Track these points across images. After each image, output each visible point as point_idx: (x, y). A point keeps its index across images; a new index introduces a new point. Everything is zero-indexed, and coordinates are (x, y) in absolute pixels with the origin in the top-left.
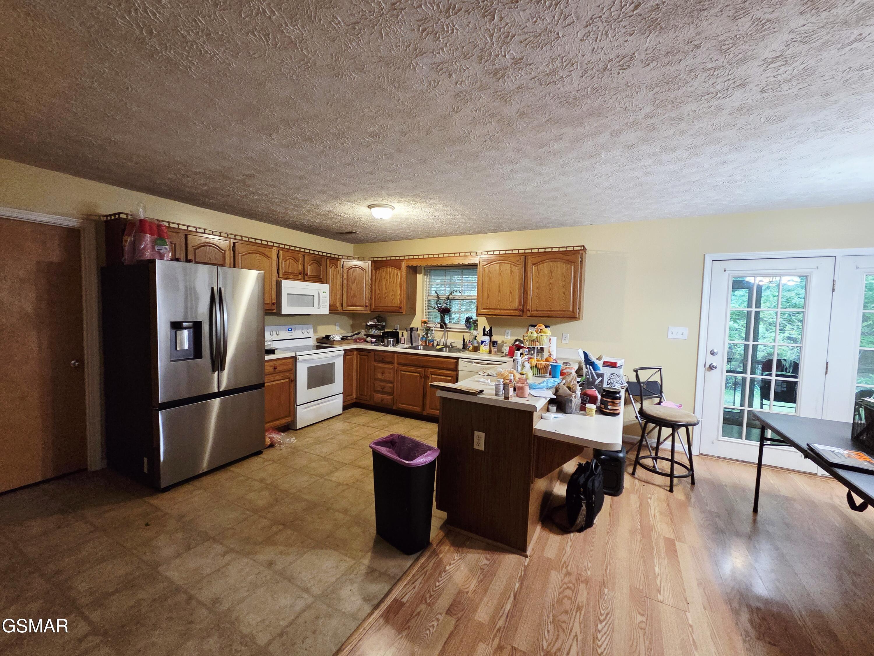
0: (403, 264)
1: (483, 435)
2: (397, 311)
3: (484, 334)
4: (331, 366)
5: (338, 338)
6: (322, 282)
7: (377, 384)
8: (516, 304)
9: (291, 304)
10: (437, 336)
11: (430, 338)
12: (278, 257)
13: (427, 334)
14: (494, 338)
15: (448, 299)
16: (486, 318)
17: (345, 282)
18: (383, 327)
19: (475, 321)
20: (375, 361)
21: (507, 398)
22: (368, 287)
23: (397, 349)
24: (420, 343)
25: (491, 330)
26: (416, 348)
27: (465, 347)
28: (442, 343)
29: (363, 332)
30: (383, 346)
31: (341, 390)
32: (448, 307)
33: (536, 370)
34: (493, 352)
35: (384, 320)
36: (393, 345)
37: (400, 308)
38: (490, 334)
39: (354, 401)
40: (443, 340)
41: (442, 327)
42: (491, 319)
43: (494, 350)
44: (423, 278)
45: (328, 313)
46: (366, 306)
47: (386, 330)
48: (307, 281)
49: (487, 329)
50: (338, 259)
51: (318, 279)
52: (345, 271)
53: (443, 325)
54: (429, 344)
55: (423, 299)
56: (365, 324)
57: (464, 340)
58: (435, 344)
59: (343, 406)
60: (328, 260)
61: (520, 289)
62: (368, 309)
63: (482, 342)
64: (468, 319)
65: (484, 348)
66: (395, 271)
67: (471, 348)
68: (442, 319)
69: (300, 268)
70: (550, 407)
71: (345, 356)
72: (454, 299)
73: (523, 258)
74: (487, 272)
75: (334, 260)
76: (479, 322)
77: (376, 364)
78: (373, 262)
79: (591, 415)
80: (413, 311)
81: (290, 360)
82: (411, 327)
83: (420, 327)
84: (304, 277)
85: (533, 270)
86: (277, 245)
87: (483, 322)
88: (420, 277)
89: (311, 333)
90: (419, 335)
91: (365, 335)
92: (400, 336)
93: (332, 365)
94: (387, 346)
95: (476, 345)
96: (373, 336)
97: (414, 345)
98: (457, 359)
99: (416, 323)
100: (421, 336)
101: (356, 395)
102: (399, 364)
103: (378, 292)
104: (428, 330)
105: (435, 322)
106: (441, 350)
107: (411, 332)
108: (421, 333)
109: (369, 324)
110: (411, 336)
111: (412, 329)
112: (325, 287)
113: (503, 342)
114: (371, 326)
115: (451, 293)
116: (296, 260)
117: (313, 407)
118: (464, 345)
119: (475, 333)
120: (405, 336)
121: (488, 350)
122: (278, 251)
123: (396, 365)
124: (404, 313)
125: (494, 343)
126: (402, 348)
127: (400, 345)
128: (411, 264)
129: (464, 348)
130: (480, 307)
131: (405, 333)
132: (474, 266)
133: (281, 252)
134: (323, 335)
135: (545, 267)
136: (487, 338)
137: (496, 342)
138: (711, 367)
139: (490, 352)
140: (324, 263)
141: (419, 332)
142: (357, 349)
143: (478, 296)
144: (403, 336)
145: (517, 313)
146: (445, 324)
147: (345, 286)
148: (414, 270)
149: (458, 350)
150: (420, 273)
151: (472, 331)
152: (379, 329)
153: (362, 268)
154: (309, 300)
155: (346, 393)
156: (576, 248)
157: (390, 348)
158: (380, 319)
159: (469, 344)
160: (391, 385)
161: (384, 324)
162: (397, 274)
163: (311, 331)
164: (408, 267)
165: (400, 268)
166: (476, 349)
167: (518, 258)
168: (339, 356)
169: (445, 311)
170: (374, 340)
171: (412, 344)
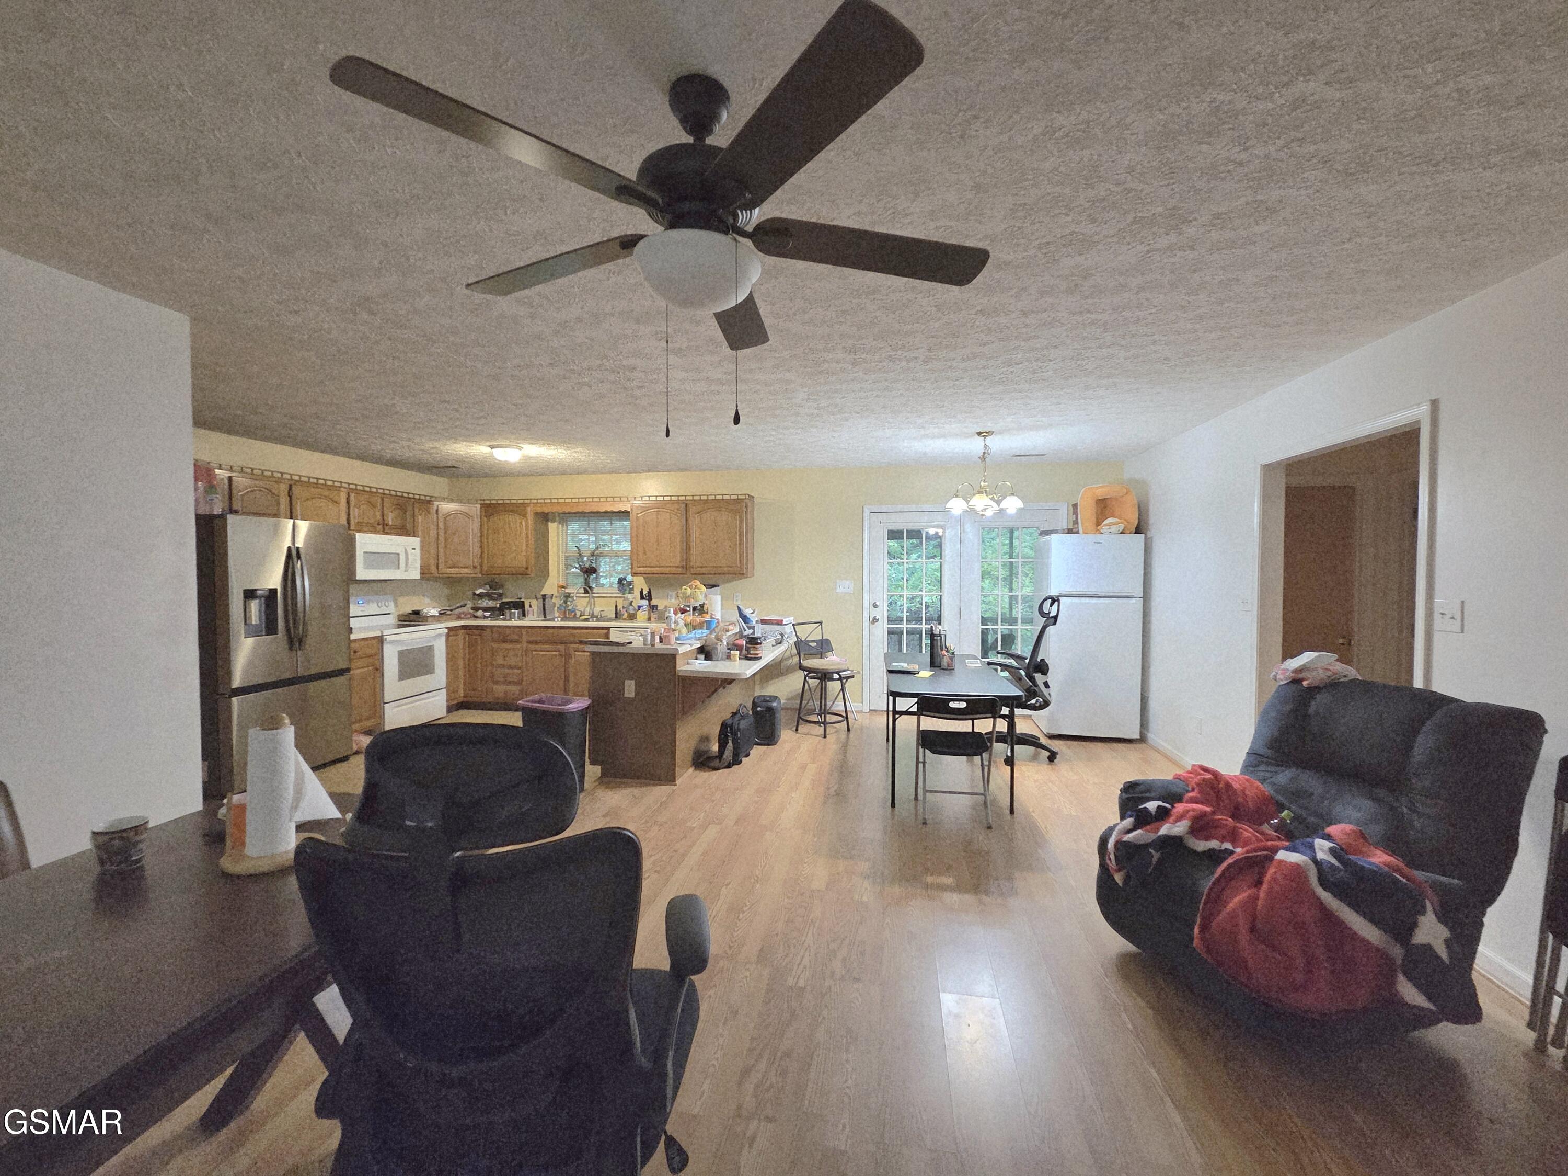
0: (529, 509)
1: (633, 682)
2: (523, 574)
3: (642, 598)
4: (428, 651)
5: (434, 612)
6: (408, 534)
7: (498, 672)
8: (677, 561)
9: (368, 566)
10: (581, 603)
11: (570, 608)
12: (348, 502)
13: (565, 602)
14: (654, 602)
15: (593, 555)
16: (645, 578)
17: (442, 533)
18: (500, 595)
19: (630, 583)
20: (494, 641)
21: (653, 645)
22: (477, 540)
23: (526, 622)
24: (557, 614)
25: (649, 592)
26: (553, 620)
27: (617, 615)
28: (587, 613)
29: (470, 605)
30: (504, 620)
31: (444, 684)
32: (594, 565)
33: (690, 627)
34: (652, 619)
35: (502, 586)
36: (519, 618)
37: (527, 568)
38: (649, 597)
39: (461, 700)
40: (588, 609)
41: (586, 592)
42: (649, 577)
43: (654, 616)
44: (558, 528)
45: (418, 577)
46: (475, 567)
47: (504, 600)
48: (387, 533)
49: (645, 592)
50: (429, 502)
51: (403, 530)
52: (441, 519)
53: (588, 590)
54: (567, 614)
55: (558, 556)
56: (471, 592)
57: (616, 606)
58: (578, 615)
59: (448, 707)
60: (417, 505)
61: (682, 542)
62: (478, 570)
63: (639, 607)
64: (620, 581)
65: (642, 615)
66: (518, 518)
67: (626, 615)
68: (587, 582)
69: (379, 517)
70: (699, 656)
71: (448, 635)
72: (602, 555)
73: (683, 506)
74: (641, 521)
75: (425, 503)
76: (635, 584)
77: (495, 645)
78: (483, 506)
79: (735, 660)
80: (544, 573)
81: (374, 642)
82: (542, 593)
83: (556, 594)
84: (383, 528)
85: (694, 521)
86: (346, 485)
87: (640, 583)
88: (552, 526)
89: (391, 608)
90: (554, 604)
91: (473, 608)
92: (527, 606)
93: (431, 648)
94: (510, 620)
95: (632, 612)
96: (485, 610)
97: (548, 617)
98: (608, 629)
99: (550, 588)
100: (557, 605)
101: (465, 690)
102: (529, 642)
103: (491, 545)
104: (568, 596)
105: (576, 589)
106: (586, 620)
107: (544, 600)
108: (558, 602)
109: (478, 592)
110: (544, 605)
111: (544, 597)
112: (415, 542)
113: (666, 607)
114: (481, 596)
115: (597, 548)
116: (374, 506)
117: (407, 706)
118: (616, 613)
119: (630, 597)
120: (535, 608)
121: (646, 617)
122: (348, 494)
123: (525, 645)
124: (532, 575)
125: (653, 608)
126: (533, 620)
127: (527, 619)
128: (539, 510)
129: (616, 617)
130: (635, 565)
131: (535, 603)
132: (625, 515)
133: (352, 496)
134: (409, 610)
135: (710, 516)
136: (645, 602)
137: (656, 607)
138: (875, 620)
139: (649, 619)
140: (410, 508)
141: (554, 600)
142: (464, 627)
143: (632, 551)
144: (530, 606)
145: (680, 570)
146: (590, 588)
147: (442, 539)
148: (544, 518)
149: (610, 620)
150: (554, 521)
151: (626, 596)
152: (494, 599)
153: (467, 515)
154: (393, 560)
155: (451, 689)
156: (740, 497)
157: (515, 622)
158: (493, 585)
159: (623, 611)
160: (519, 671)
161: (501, 591)
162: (521, 523)
163: (392, 604)
164: (536, 514)
165: (525, 516)
166: (632, 617)
167: (676, 506)
168: (439, 635)
169: (590, 571)
170: (487, 614)
171: (545, 617)
